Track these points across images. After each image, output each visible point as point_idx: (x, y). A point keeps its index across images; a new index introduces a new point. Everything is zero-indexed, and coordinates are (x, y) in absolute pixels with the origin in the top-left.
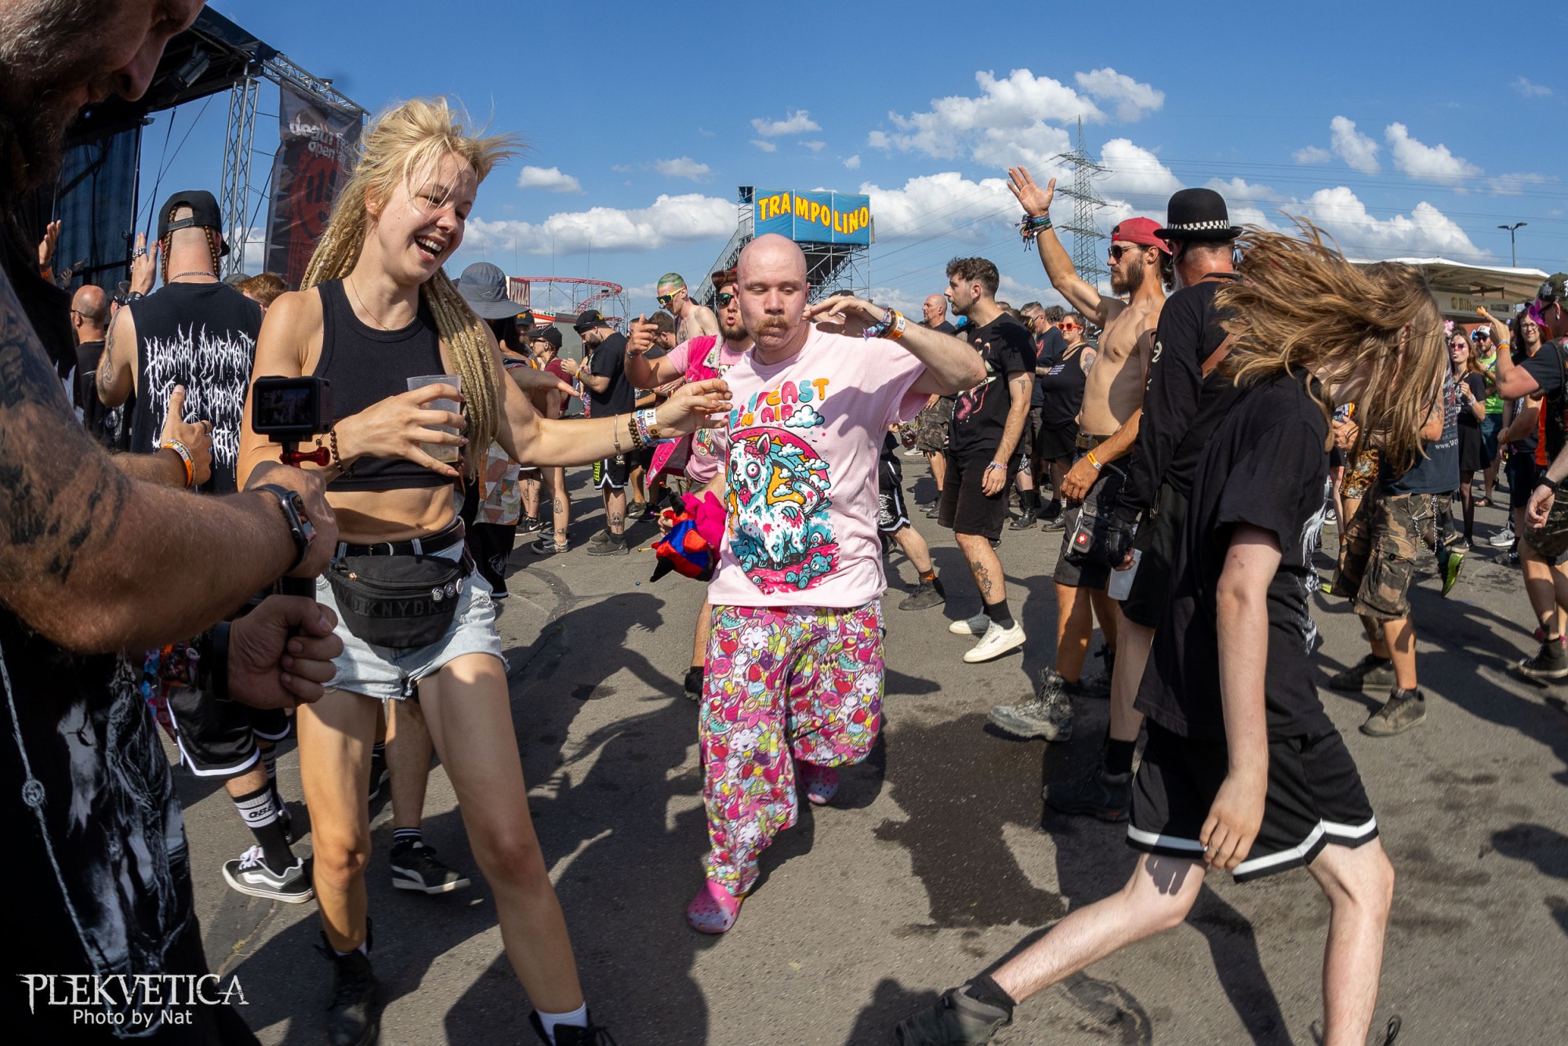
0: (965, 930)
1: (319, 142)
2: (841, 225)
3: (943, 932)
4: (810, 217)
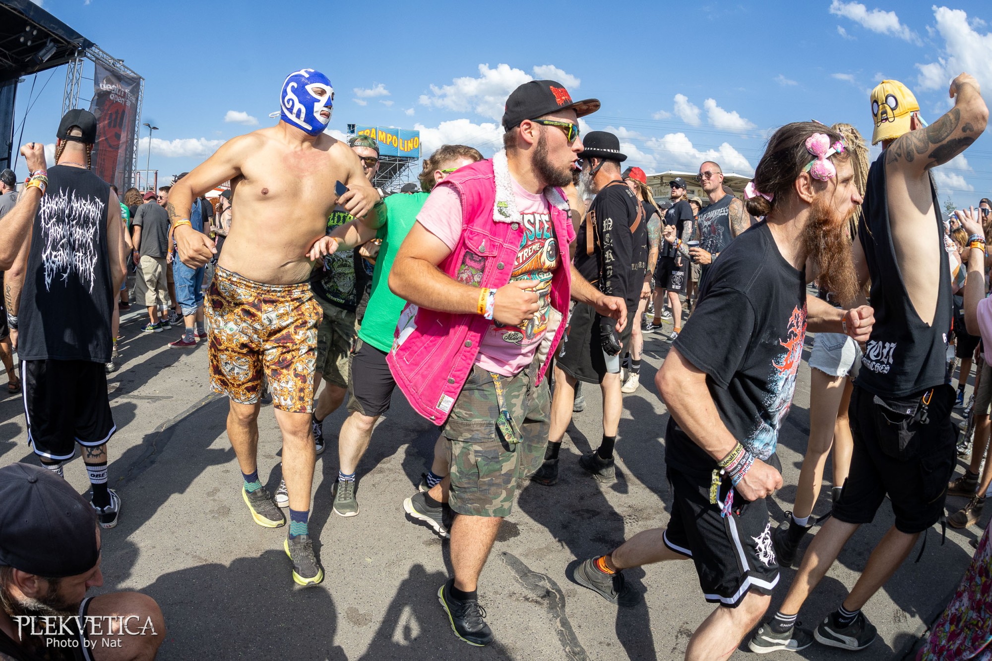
1: (116, 94)
4: (387, 141)
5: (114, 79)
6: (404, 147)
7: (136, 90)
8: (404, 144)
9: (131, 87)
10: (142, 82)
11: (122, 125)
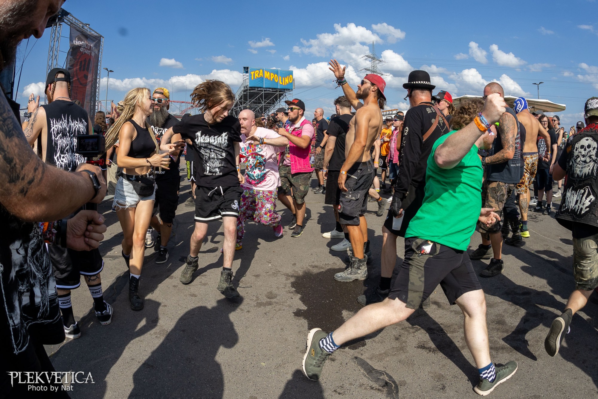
1: (84, 48)
2: (282, 82)
4: (270, 78)
5: (82, 38)
6: (283, 82)
7: (98, 45)
8: (282, 80)
9: (94, 43)
10: (102, 40)
11: (88, 70)
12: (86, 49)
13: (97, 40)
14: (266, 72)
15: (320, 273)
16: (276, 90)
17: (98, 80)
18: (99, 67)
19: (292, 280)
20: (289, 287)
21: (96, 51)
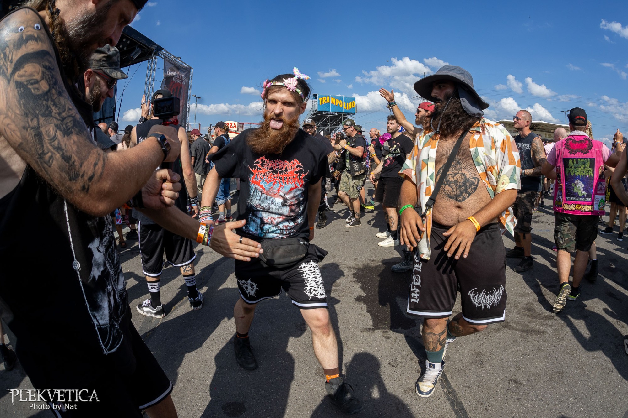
0: (383, 330)
1: (176, 77)
3: (377, 331)
4: (336, 104)
5: (175, 69)
6: (346, 107)
7: (188, 75)
8: (346, 105)
9: (185, 73)
10: (192, 71)
11: (180, 93)
12: (178, 78)
13: (187, 71)
14: (332, 98)
15: (378, 265)
16: (340, 113)
17: (188, 105)
18: (189, 94)
19: (354, 271)
20: (351, 277)
21: (187, 81)
